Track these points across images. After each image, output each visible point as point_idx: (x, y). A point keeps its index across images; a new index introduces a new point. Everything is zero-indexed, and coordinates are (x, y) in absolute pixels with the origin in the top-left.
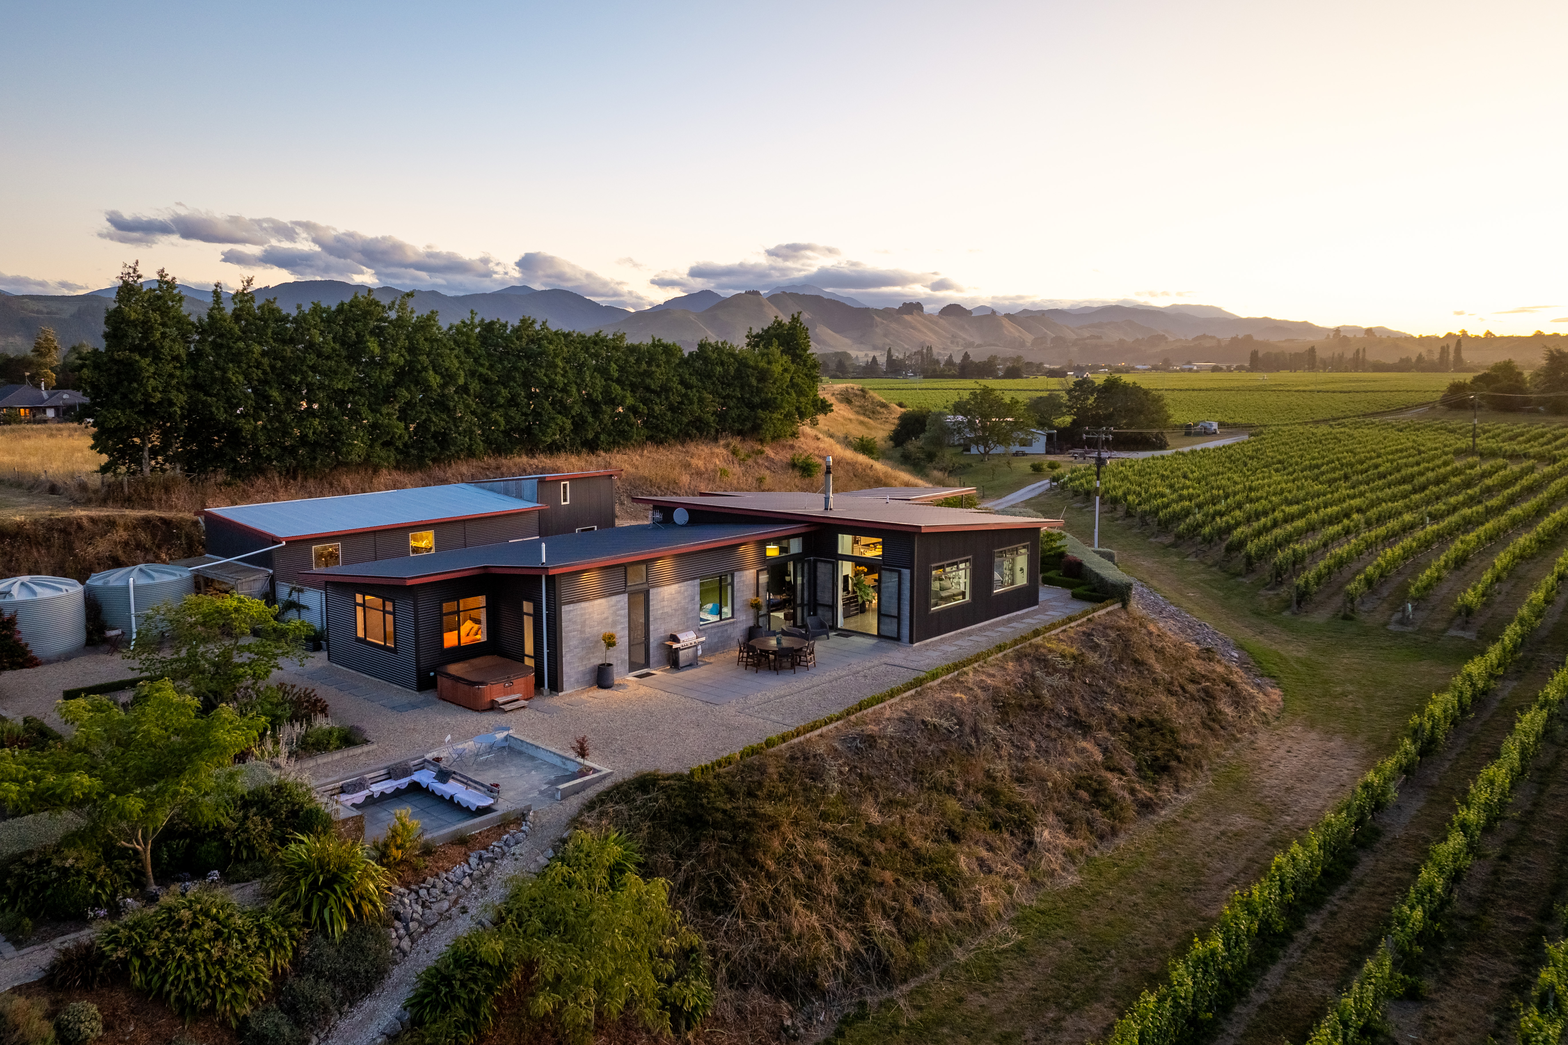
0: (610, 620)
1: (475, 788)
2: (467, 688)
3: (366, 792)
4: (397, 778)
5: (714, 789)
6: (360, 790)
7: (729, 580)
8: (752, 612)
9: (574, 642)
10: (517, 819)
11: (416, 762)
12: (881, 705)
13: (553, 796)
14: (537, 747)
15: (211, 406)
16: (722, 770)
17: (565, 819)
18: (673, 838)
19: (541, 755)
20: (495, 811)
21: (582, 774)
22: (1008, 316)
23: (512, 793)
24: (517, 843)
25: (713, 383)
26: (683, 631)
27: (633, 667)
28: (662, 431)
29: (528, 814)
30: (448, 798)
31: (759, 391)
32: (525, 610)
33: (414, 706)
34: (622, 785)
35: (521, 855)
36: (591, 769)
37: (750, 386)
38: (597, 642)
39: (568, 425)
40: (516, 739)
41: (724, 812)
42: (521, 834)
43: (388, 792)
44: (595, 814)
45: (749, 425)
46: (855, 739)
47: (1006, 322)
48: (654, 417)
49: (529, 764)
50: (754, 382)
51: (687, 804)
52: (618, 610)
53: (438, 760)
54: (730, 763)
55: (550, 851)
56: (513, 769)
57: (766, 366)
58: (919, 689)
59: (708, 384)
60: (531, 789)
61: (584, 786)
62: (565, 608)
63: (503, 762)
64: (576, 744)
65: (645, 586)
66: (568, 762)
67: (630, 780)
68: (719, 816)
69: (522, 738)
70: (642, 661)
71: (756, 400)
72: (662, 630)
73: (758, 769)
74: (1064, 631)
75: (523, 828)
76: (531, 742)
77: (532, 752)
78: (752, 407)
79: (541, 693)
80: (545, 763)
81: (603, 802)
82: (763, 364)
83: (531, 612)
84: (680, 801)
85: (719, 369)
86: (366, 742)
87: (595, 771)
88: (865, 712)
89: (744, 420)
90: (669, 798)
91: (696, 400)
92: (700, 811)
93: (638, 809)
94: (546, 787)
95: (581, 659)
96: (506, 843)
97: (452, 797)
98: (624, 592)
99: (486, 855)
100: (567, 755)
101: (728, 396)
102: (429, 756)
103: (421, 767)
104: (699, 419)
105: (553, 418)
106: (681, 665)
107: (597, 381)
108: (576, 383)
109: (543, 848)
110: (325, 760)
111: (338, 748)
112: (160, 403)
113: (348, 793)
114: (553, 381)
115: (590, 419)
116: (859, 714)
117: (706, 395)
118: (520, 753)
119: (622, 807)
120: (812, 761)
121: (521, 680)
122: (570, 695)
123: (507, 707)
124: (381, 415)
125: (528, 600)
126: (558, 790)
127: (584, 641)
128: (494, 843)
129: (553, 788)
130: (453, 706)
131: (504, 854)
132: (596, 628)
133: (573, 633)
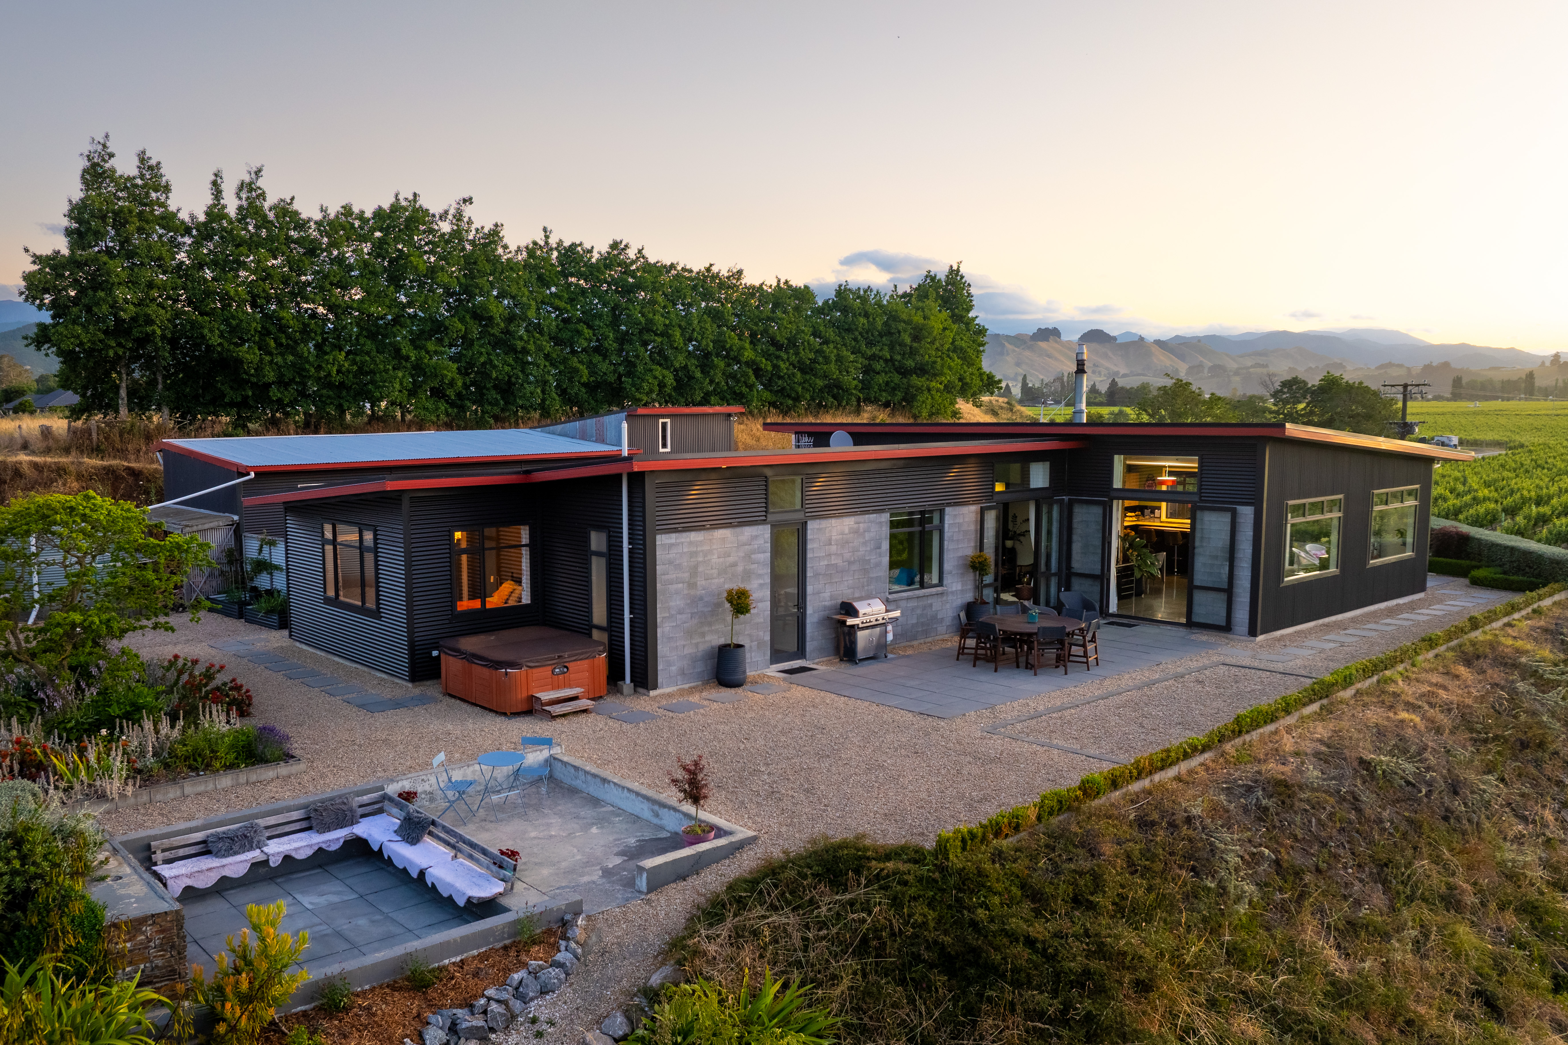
0: (740, 569)
1: (471, 857)
2: (486, 672)
3: (255, 855)
4: (326, 828)
5: (999, 887)
6: (243, 850)
7: (936, 521)
8: (970, 577)
9: (677, 602)
10: (549, 932)
11: (366, 799)
12: (1271, 728)
13: (630, 883)
14: (604, 781)
15: (202, 327)
16: (1004, 844)
17: (655, 940)
18: (912, 1001)
19: (611, 795)
20: (506, 910)
21: (693, 837)
22: (1158, 342)
23: (545, 872)
24: (543, 992)
25: (855, 339)
26: (861, 599)
27: (777, 656)
28: (789, 396)
29: (571, 924)
30: (415, 875)
31: (913, 352)
32: (594, 547)
33: (397, 704)
34: (783, 867)
35: (552, 1023)
36: (712, 827)
37: (902, 344)
38: (719, 605)
39: (670, 380)
40: (565, 764)
41: (1030, 942)
42: (554, 972)
43: (301, 855)
44: (724, 931)
45: (899, 395)
46: (1249, 789)
47: (1156, 349)
48: (780, 377)
49: (588, 812)
50: (908, 340)
51: (939, 921)
52: (754, 552)
53: (408, 796)
54: (1017, 828)
55: (620, 1019)
56: (555, 820)
57: (921, 321)
58: (1325, 701)
59: (848, 338)
60: (587, 864)
61: (697, 865)
62: (662, 540)
63: (538, 807)
64: (680, 774)
65: (800, 516)
66: (664, 812)
67: (800, 857)
68: (1021, 953)
69: (578, 763)
70: (793, 647)
71: (910, 363)
72: (827, 595)
73: (1082, 845)
74: (1509, 625)
75: (560, 957)
76: (594, 770)
77: (594, 789)
78: (904, 372)
79: (619, 691)
80: (619, 811)
81: (741, 904)
82: (918, 319)
83: (604, 548)
84: (921, 911)
85: (862, 320)
86: (288, 757)
87: (721, 833)
88: (1247, 738)
89: (894, 389)
90: (896, 902)
91: (833, 358)
92: (971, 938)
93: (822, 925)
94: (618, 860)
95: (690, 634)
96: (518, 992)
97: (422, 873)
98: (764, 522)
99: (469, 1021)
100: (662, 797)
101: (873, 357)
102: (392, 789)
103: (376, 809)
104: (838, 385)
105: (651, 370)
106: (860, 655)
107: (708, 326)
108: (680, 326)
109: (603, 1010)
110: (201, 788)
111: (230, 767)
112: (134, 319)
113: (218, 854)
114: (650, 321)
115: (698, 375)
116: (1238, 741)
117: (845, 353)
118: (572, 791)
119: (787, 919)
120: (1185, 830)
121: (585, 664)
122: (670, 695)
123: (557, 709)
124: (427, 352)
125: (599, 528)
126: (641, 869)
127: (695, 601)
128: (491, 992)
129: (632, 864)
130: (464, 706)
131: (513, 1017)
132: (716, 581)
133: (675, 586)
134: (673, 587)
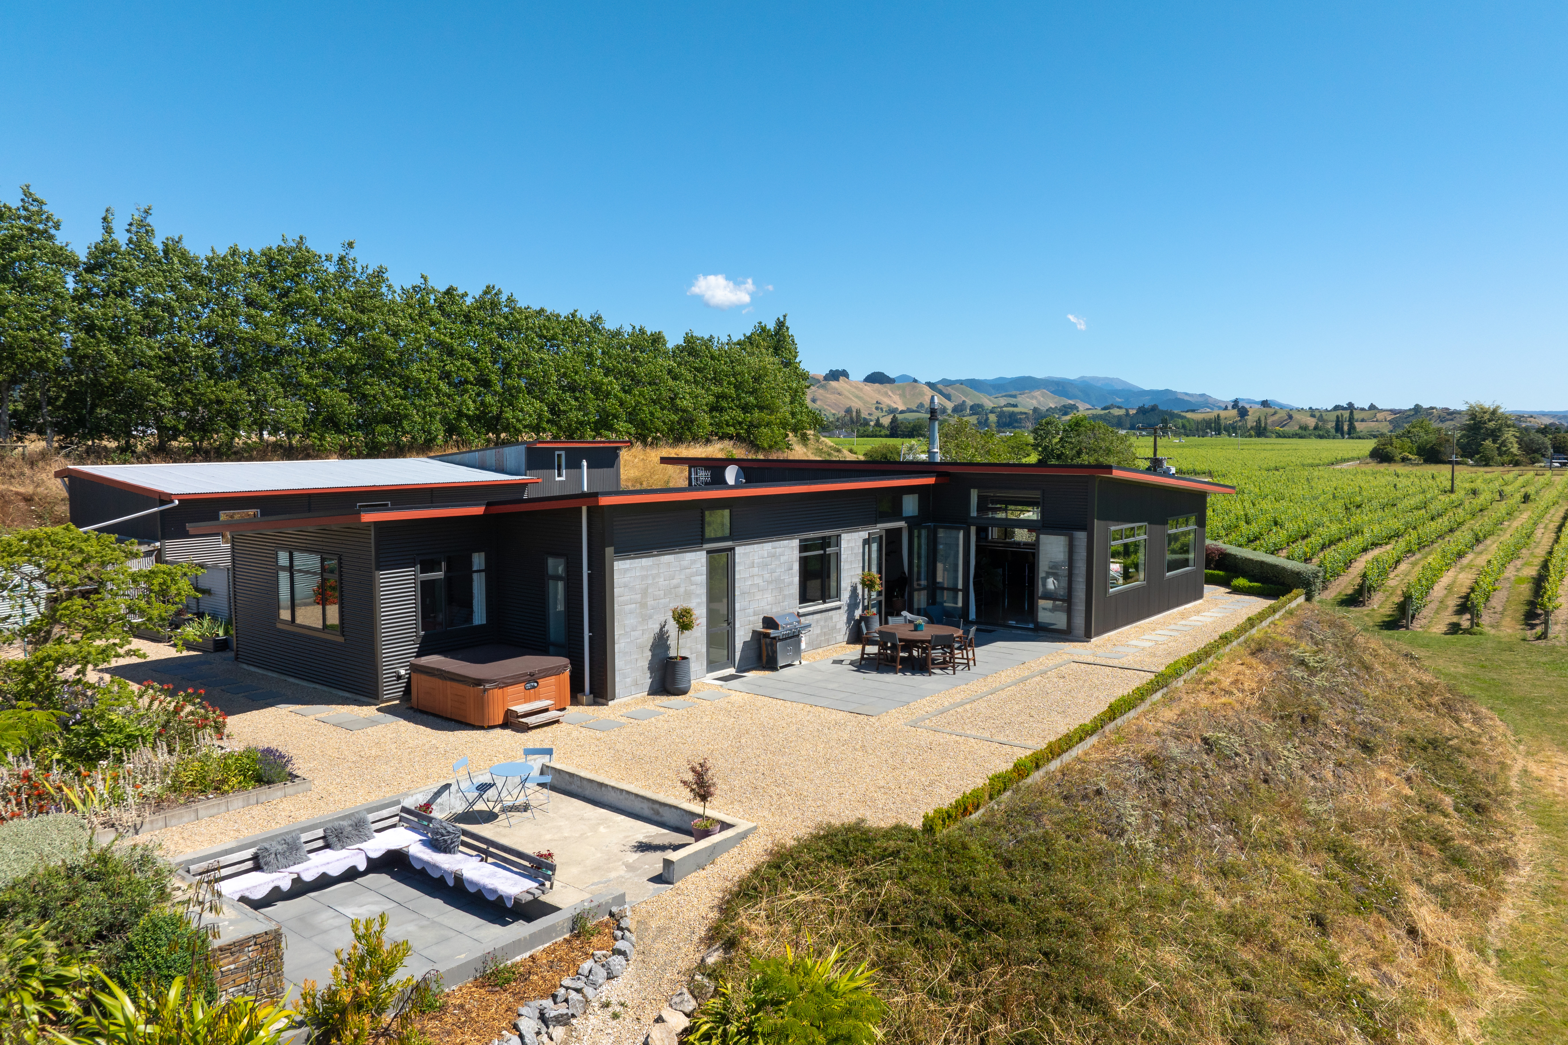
0: (682, 590)
4: (347, 845)
7: (834, 546)
9: (631, 621)
10: (603, 924)
11: (384, 813)
12: (1133, 714)
19: (609, 797)
20: (551, 909)
21: (703, 832)
24: (610, 978)
26: (778, 614)
27: (712, 665)
29: (622, 914)
32: (552, 571)
40: (559, 771)
42: (617, 958)
44: (761, 911)
49: (590, 814)
52: (693, 575)
54: (976, 805)
55: (687, 996)
58: (1165, 691)
60: (609, 860)
62: (619, 566)
65: (729, 543)
70: (724, 657)
72: (752, 611)
74: (1273, 624)
75: (619, 945)
76: (589, 776)
77: (591, 793)
79: (580, 701)
83: (561, 573)
86: (292, 778)
88: (1120, 721)
94: (635, 856)
95: (641, 648)
96: (589, 980)
97: (458, 878)
98: (701, 549)
99: (554, 1009)
100: (661, 797)
102: (409, 802)
109: (669, 989)
110: (214, 811)
116: (1115, 724)
119: (813, 896)
121: (551, 679)
122: (627, 705)
123: (531, 720)
125: (556, 555)
126: (669, 862)
127: (646, 619)
128: (568, 982)
130: (438, 721)
132: (663, 601)
133: (630, 606)
134: (628, 608)
